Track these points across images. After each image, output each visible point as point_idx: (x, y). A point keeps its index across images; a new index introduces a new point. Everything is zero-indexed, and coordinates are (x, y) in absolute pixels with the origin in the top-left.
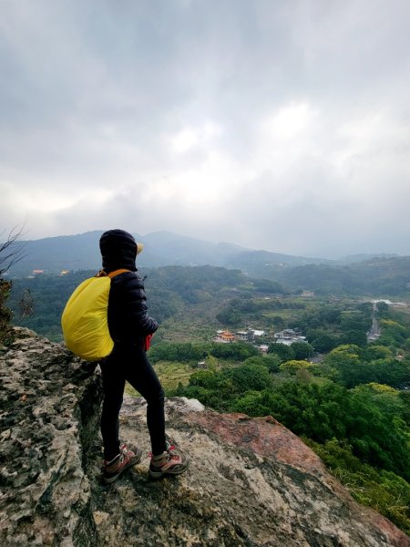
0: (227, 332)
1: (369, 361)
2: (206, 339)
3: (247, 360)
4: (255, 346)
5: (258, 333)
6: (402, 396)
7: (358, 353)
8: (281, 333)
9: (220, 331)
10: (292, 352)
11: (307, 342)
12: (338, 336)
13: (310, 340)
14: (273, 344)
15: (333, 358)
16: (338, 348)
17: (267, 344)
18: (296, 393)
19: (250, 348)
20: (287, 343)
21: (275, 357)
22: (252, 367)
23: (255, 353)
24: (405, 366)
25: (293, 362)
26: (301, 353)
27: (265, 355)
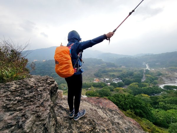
0: (97, 79)
1: (141, 87)
2: (91, 81)
3: (103, 88)
4: (106, 83)
5: (107, 79)
6: (150, 98)
7: (138, 85)
8: (114, 79)
9: (95, 79)
10: (118, 85)
11: (122, 82)
12: (132, 80)
13: (123, 81)
14: (112, 83)
15: (130, 87)
16: (132, 84)
17: (110, 83)
18: (118, 97)
19: (104, 84)
20: (116, 82)
21: (112, 87)
22: (105, 90)
23: (106, 85)
24: (153, 89)
25: (117, 88)
26: (120, 85)
27: (109, 86)
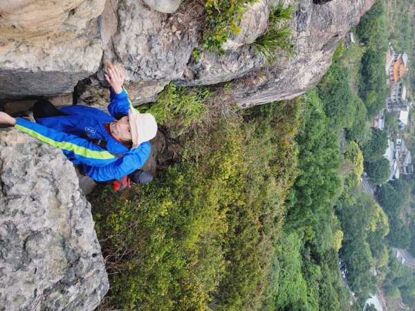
0: (404, 69)
1: (368, 240)
2: (392, 37)
3: (360, 100)
4: (381, 113)
5: (404, 116)
6: (333, 251)
7: (377, 233)
8: (404, 148)
9: (405, 57)
10: (375, 159)
11: (391, 178)
12: (401, 216)
13: (394, 183)
14: (385, 136)
15: (369, 204)
16: (383, 212)
17: (386, 128)
19: (379, 104)
20: (388, 154)
21: (367, 137)
22: (352, 107)
23: (371, 111)
25: (360, 156)
26: (374, 169)
27: (368, 125)
